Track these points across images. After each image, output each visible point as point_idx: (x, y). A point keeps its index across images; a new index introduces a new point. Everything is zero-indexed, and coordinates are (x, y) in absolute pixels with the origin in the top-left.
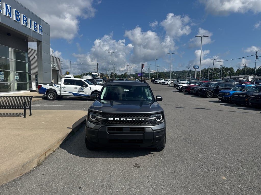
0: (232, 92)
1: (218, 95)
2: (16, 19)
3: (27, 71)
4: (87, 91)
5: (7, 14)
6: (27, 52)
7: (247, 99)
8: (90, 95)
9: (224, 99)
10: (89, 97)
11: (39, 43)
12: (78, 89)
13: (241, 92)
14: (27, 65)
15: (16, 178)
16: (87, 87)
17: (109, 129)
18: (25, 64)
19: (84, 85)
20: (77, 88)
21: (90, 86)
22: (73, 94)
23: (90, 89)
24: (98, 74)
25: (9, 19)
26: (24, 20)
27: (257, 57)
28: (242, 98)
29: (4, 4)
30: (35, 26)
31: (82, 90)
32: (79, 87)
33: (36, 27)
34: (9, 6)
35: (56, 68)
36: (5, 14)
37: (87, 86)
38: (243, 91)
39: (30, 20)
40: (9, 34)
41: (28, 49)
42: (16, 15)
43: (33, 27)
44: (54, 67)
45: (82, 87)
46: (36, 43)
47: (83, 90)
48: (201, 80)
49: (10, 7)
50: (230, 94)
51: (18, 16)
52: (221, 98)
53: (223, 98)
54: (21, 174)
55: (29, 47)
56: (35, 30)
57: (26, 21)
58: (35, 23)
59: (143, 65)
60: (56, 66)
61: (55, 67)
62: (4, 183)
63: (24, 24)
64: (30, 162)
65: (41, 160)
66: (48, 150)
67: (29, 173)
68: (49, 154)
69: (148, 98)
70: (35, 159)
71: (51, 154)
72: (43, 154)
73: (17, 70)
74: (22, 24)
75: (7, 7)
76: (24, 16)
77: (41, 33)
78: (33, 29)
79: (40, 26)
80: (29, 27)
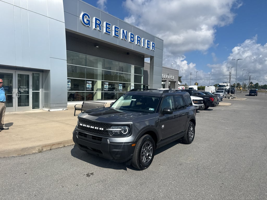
2: (131, 41)
3: (142, 83)
5: (123, 38)
6: (143, 66)
11: (152, 58)
14: (142, 78)
15: (15, 155)
18: (141, 76)
25: (125, 41)
26: (138, 40)
30: (148, 44)
33: (149, 44)
34: (125, 31)
35: (173, 79)
36: (122, 38)
39: (144, 39)
40: (128, 54)
41: (145, 63)
42: (131, 37)
43: (146, 45)
44: (171, 79)
46: (150, 58)
49: (126, 32)
51: (133, 38)
54: (20, 154)
55: (145, 61)
56: (147, 47)
57: (139, 41)
58: (148, 41)
60: (173, 77)
61: (172, 78)
62: (6, 156)
63: (137, 43)
64: (30, 148)
65: (44, 150)
66: (57, 144)
67: (26, 155)
68: (57, 147)
69: (149, 110)
70: (37, 147)
71: (60, 147)
72: (49, 145)
73: (134, 83)
74: (136, 43)
75: (123, 32)
76: (138, 37)
77: (153, 49)
78: (146, 47)
79: (153, 43)
80: (143, 46)
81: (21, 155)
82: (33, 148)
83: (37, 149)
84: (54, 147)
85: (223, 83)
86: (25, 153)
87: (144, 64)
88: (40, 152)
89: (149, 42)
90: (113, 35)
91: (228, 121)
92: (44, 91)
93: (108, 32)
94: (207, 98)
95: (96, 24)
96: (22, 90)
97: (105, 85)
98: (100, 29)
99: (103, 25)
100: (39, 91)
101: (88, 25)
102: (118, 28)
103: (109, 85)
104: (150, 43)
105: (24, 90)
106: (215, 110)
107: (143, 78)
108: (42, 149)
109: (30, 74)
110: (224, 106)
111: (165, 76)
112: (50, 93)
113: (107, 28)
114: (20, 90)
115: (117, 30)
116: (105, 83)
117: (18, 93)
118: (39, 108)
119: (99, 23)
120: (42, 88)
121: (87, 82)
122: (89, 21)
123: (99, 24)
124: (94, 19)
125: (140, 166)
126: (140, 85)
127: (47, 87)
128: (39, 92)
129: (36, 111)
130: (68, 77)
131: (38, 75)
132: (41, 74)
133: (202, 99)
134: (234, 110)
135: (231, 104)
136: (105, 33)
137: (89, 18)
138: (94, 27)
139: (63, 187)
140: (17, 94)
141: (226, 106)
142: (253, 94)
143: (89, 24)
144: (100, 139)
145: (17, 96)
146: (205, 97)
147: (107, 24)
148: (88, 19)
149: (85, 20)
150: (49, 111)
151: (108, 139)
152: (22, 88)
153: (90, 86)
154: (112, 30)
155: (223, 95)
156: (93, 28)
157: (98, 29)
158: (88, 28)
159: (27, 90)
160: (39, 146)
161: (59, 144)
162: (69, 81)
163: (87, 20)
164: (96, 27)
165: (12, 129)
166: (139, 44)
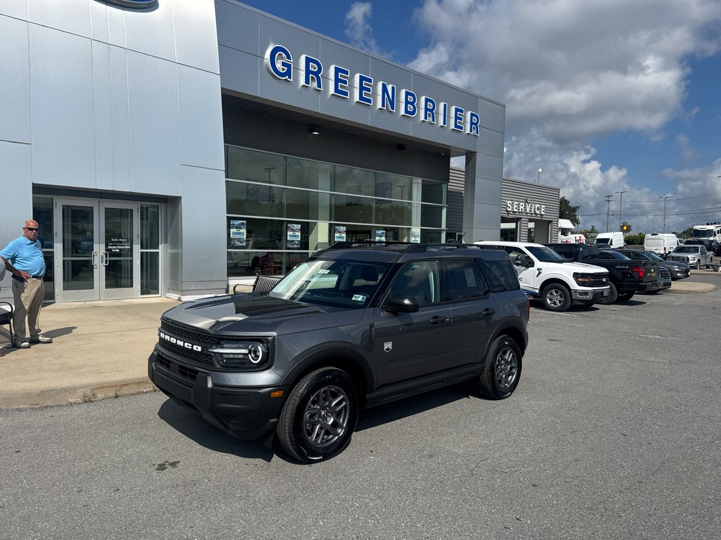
2: (406, 111)
3: (444, 226)
4: (530, 279)
5: (383, 105)
6: (447, 180)
8: (537, 291)
10: (535, 295)
11: (470, 156)
14: (444, 212)
15: (24, 407)
16: (531, 268)
18: (441, 208)
21: (538, 264)
23: (537, 272)
25: (389, 113)
26: (427, 109)
29: (380, 85)
30: (457, 118)
33: (461, 119)
34: (389, 88)
35: (541, 215)
36: (379, 105)
37: (530, 263)
39: (445, 105)
40: (401, 147)
41: (451, 171)
42: (407, 102)
43: (452, 121)
44: (536, 214)
46: (465, 157)
49: (393, 88)
51: (412, 104)
54: (36, 404)
56: (456, 126)
57: (431, 111)
58: (457, 110)
60: (543, 210)
61: (538, 212)
62: (2, 408)
63: (426, 118)
64: (61, 389)
65: (100, 396)
66: (134, 383)
67: (51, 407)
68: (135, 391)
69: (353, 299)
70: (80, 388)
71: (143, 392)
72: (112, 386)
73: (421, 226)
74: (422, 118)
75: (385, 89)
76: (427, 100)
77: (474, 132)
78: (452, 127)
79: (472, 115)
80: (441, 123)
81: (38, 406)
82: (70, 390)
83: (80, 393)
84: (125, 391)
85: (707, 224)
86: (49, 403)
87: (449, 172)
88: (87, 401)
89: (462, 111)
90: (357, 98)
91: (673, 338)
92: (169, 251)
93: (340, 93)
94: (624, 267)
95: (308, 72)
96: (115, 247)
97: (337, 235)
98: (319, 85)
99: (328, 74)
100: (158, 249)
101: (287, 77)
102: (370, 80)
103: (347, 232)
104: (465, 116)
105: (120, 247)
106: (653, 304)
107: (447, 211)
108: (94, 395)
109: (135, 207)
110: (688, 292)
111: (515, 206)
112: (182, 254)
113: (337, 80)
114: (111, 247)
115: (365, 84)
116: (336, 227)
117: (106, 256)
118: (158, 293)
119: (315, 68)
120: (166, 242)
121: (289, 225)
122: (288, 66)
123: (316, 74)
124: (303, 59)
125: (300, 452)
126: (439, 233)
127: (176, 240)
128: (158, 252)
129: (151, 299)
130: (227, 213)
131: (156, 210)
132: (162, 207)
133: (604, 270)
134: (714, 306)
135: (712, 286)
136: (333, 95)
137: (289, 58)
138: (302, 81)
139: (79, 492)
140: (102, 256)
141: (696, 292)
143: (288, 73)
144: (193, 374)
145: (102, 262)
146: (619, 267)
147: (337, 70)
148: (286, 60)
149: (279, 65)
150: (179, 300)
151: (209, 375)
152: (115, 242)
153: (295, 236)
154: (352, 86)
155: (699, 260)
156: (301, 85)
157: (315, 84)
158: (286, 84)
159: (127, 247)
160: (85, 387)
161: (140, 382)
162: (243, 224)
163: (284, 64)
164: (307, 81)
165: (60, 342)
166: (429, 119)
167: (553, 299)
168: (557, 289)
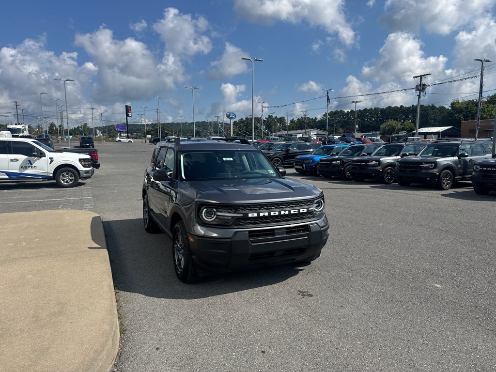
0: (317, 158)
1: (294, 164)
4: (44, 166)
7: (342, 167)
8: (51, 175)
9: (305, 169)
10: (49, 178)
12: (19, 164)
13: (329, 157)
16: (43, 158)
17: (252, 234)
19: (36, 153)
20: (17, 160)
21: (49, 155)
22: (8, 174)
23: (50, 160)
24: (24, 128)
27: (328, 99)
28: (336, 165)
31: (30, 165)
32: (22, 158)
37: (41, 155)
38: (331, 155)
45: (30, 158)
47: (33, 165)
48: (255, 139)
50: (313, 160)
52: (301, 167)
53: (303, 167)
59: (128, 109)
85: (16, 124)
142: (88, 144)
144: (301, 228)
151: (316, 223)
167: (65, 179)
168: (68, 172)
